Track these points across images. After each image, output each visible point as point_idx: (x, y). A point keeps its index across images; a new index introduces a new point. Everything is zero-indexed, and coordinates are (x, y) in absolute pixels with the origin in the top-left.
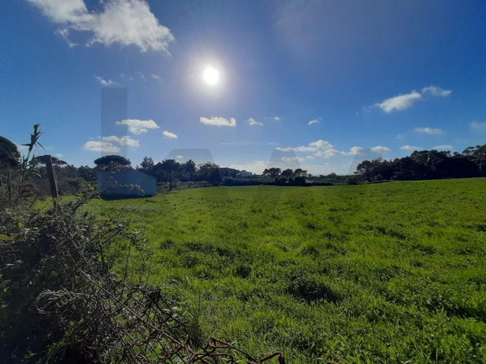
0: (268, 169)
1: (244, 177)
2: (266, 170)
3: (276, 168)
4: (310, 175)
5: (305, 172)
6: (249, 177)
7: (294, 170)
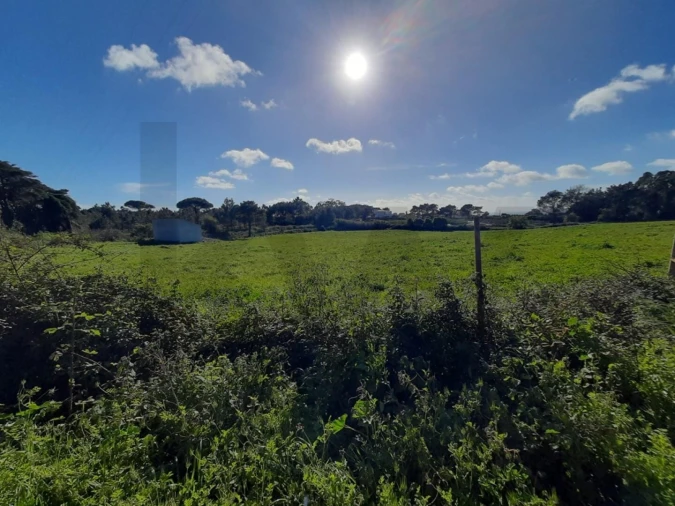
0: (418, 206)
1: (378, 218)
2: (415, 207)
3: (430, 203)
4: (487, 214)
5: (478, 208)
6: (386, 218)
7: (459, 207)
